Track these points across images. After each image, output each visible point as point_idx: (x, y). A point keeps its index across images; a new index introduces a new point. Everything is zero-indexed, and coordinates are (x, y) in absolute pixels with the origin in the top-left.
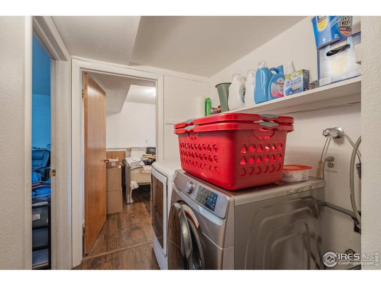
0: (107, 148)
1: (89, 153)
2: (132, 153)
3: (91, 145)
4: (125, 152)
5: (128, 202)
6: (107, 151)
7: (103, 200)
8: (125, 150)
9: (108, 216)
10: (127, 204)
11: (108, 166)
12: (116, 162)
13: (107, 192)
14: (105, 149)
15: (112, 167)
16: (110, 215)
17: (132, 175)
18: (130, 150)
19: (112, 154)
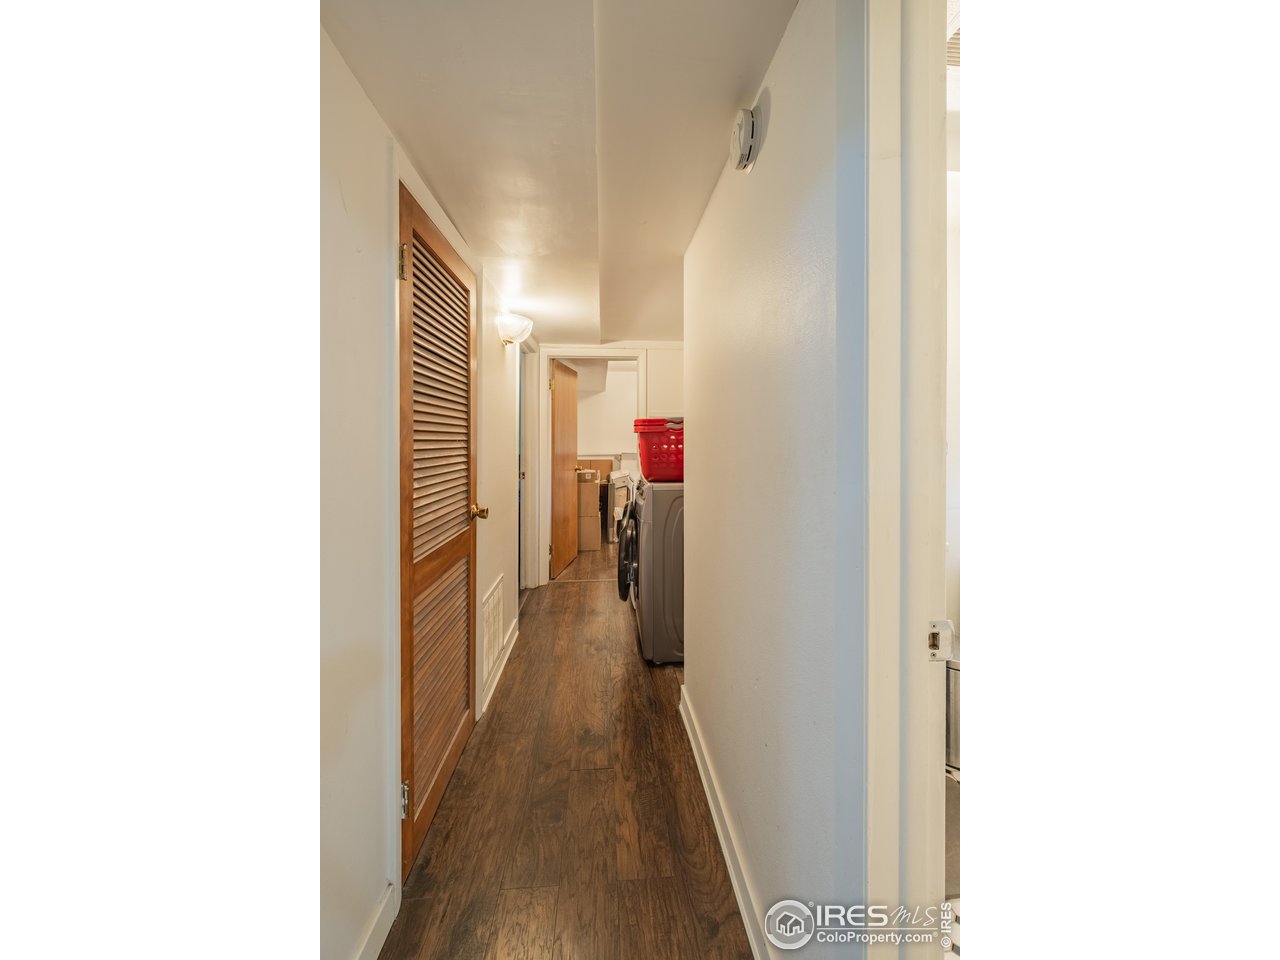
0: (579, 453)
1: (559, 460)
2: (624, 463)
3: (559, 450)
4: (611, 462)
5: (611, 540)
6: (579, 458)
7: (573, 523)
8: (612, 458)
9: (579, 552)
10: (608, 543)
11: (581, 479)
12: (592, 474)
13: (579, 517)
14: (576, 456)
15: (586, 481)
16: (584, 551)
17: (617, 498)
18: (619, 458)
19: (590, 464)
